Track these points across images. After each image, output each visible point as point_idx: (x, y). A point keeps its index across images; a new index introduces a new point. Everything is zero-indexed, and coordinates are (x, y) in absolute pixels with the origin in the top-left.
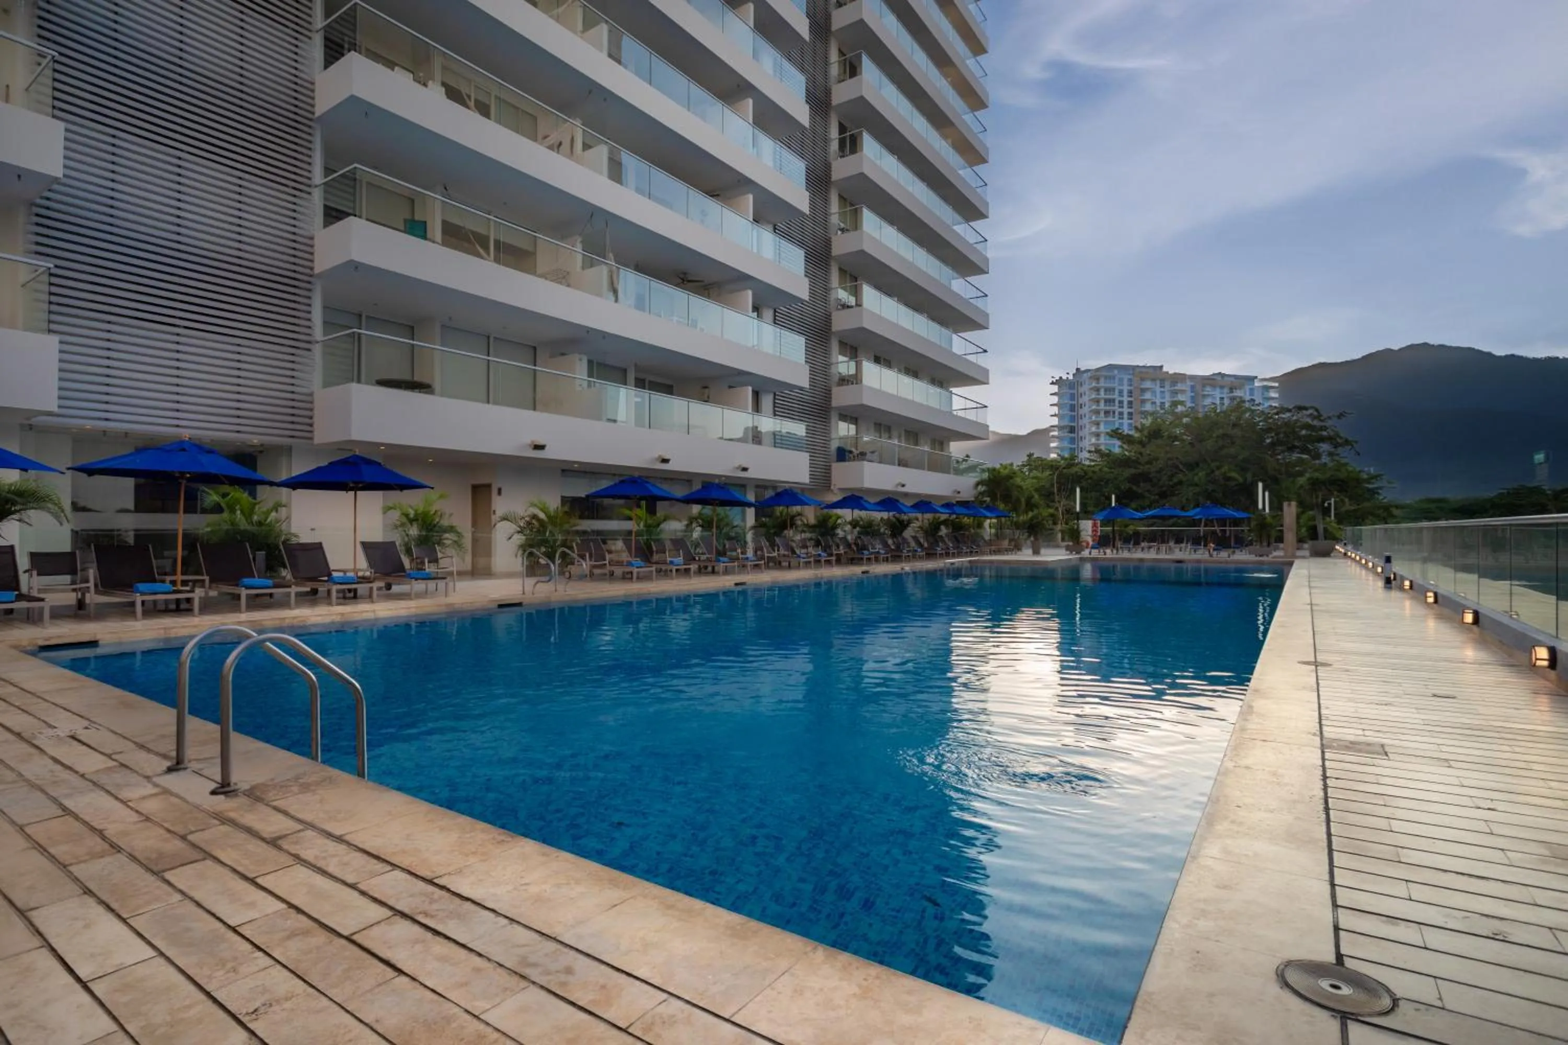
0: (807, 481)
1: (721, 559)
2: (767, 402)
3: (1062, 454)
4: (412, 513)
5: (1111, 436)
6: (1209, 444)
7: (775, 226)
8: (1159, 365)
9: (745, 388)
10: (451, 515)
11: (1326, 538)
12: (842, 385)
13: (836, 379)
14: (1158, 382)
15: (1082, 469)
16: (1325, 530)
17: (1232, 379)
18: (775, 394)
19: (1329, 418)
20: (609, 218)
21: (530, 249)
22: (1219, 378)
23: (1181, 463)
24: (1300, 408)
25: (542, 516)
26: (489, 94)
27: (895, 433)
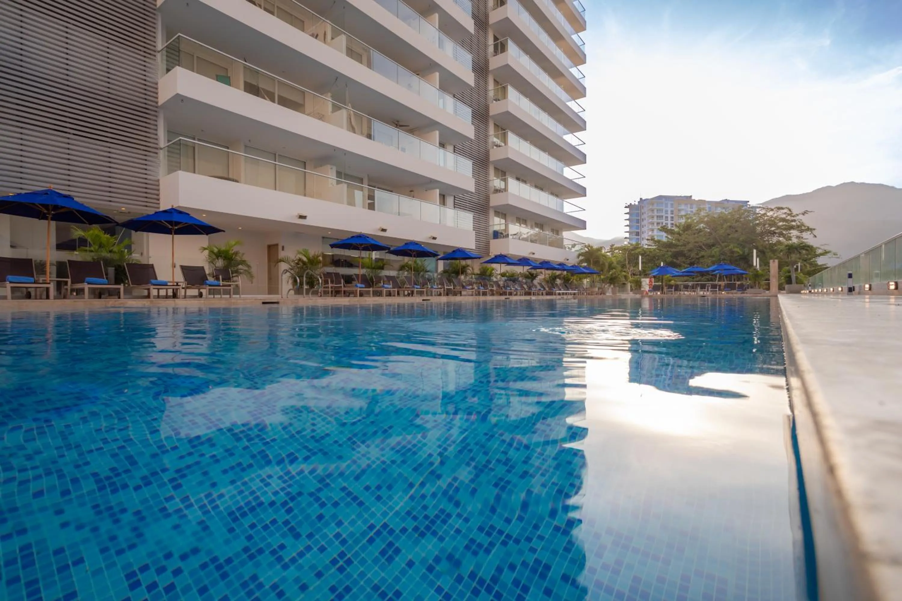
0: (474, 248)
1: (416, 286)
2: (450, 200)
3: (631, 242)
4: (216, 250)
5: (661, 230)
6: (722, 232)
7: (454, 95)
8: (689, 195)
9: (435, 190)
10: (243, 254)
11: (797, 283)
12: (496, 193)
13: (492, 190)
14: (689, 206)
15: (643, 250)
16: (797, 278)
17: (734, 203)
18: (455, 197)
19: (797, 215)
20: (348, 81)
21: (301, 102)
22: (726, 203)
23: (704, 245)
24: (779, 208)
25: (305, 259)
26: (274, 5)
27: (529, 223)
